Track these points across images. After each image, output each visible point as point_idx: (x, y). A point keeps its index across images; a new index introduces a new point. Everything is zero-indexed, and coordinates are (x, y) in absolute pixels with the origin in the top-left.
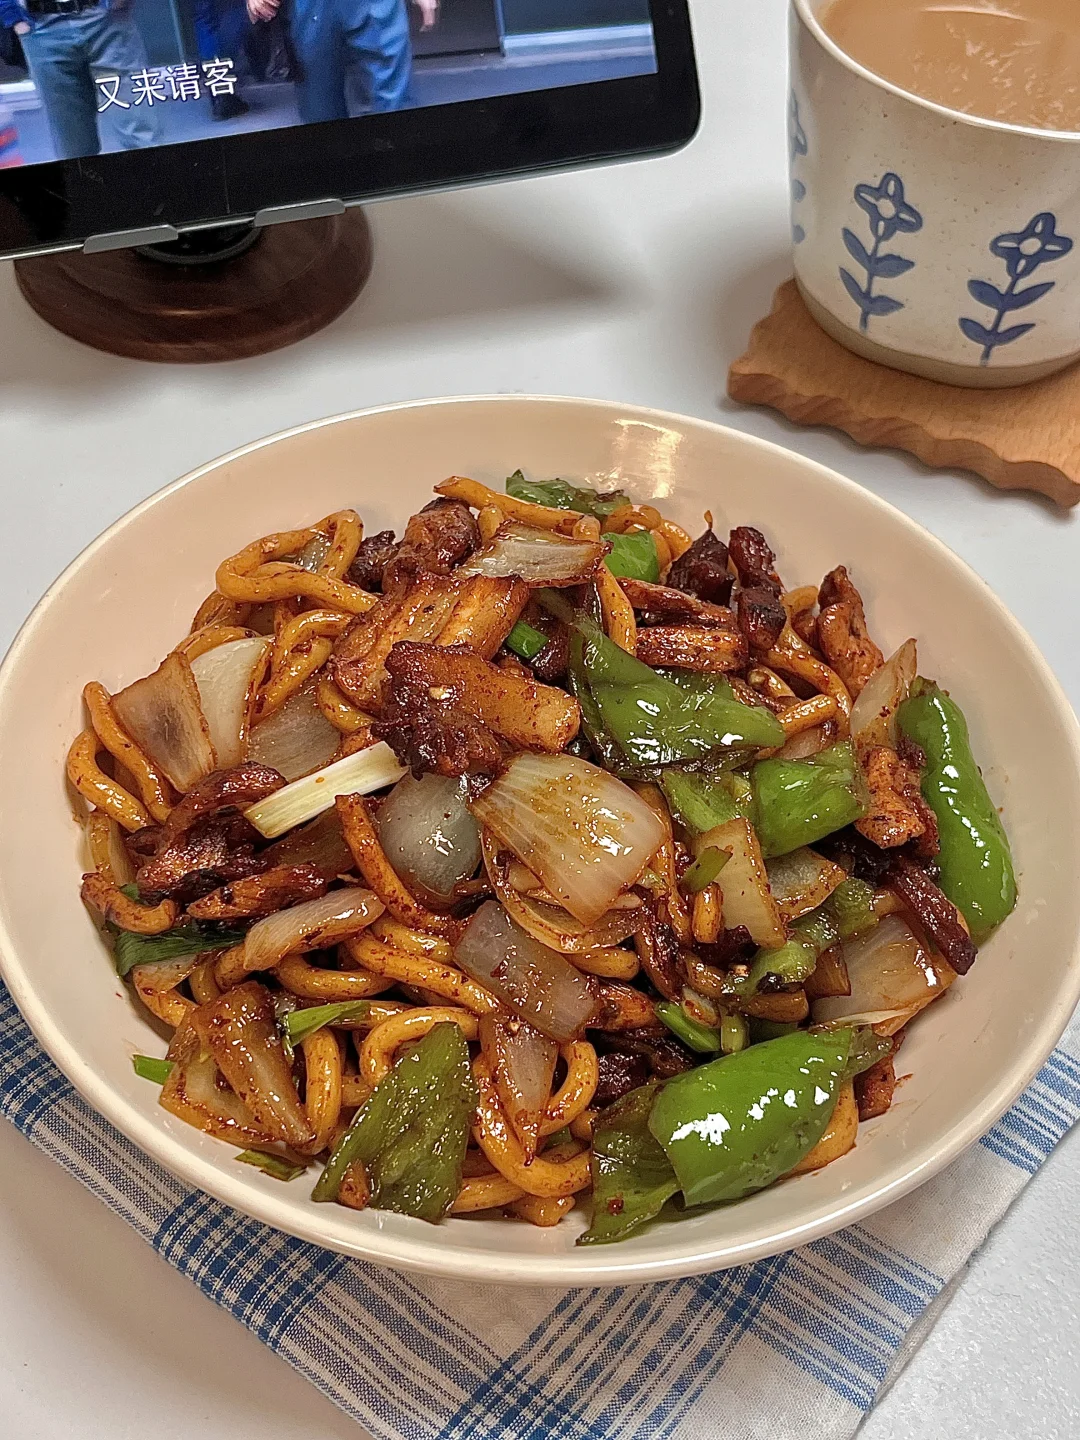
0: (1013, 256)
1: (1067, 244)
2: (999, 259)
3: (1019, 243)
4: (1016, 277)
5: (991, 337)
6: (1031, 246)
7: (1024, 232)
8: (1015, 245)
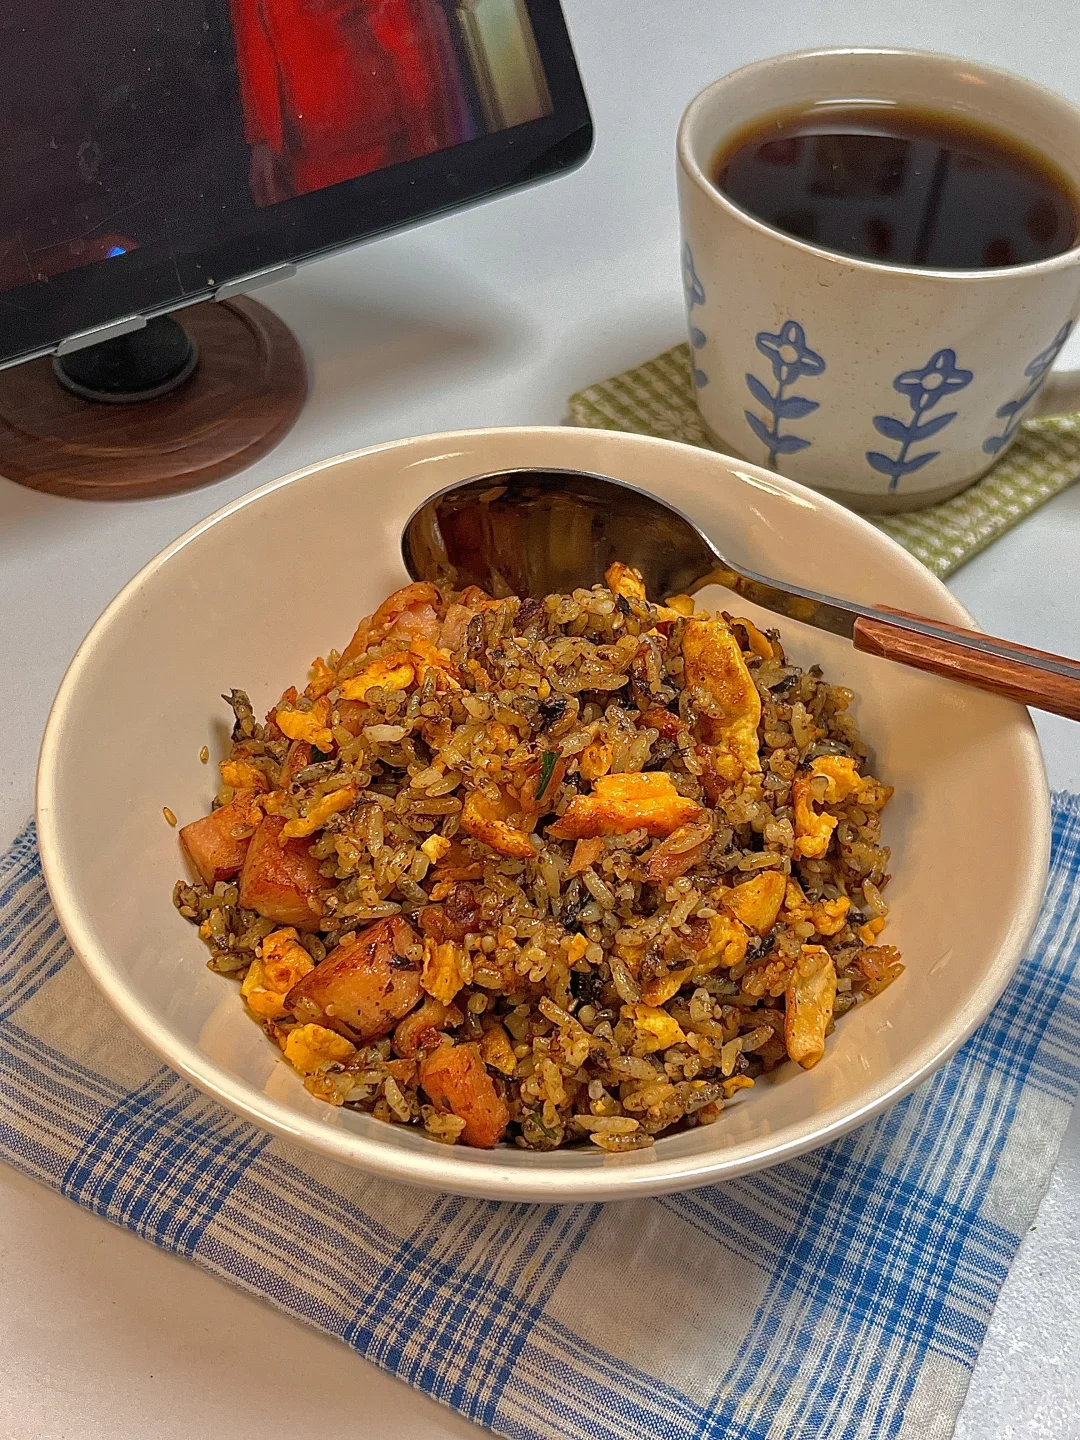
0: (915, 391)
3: (921, 379)
5: (897, 468)
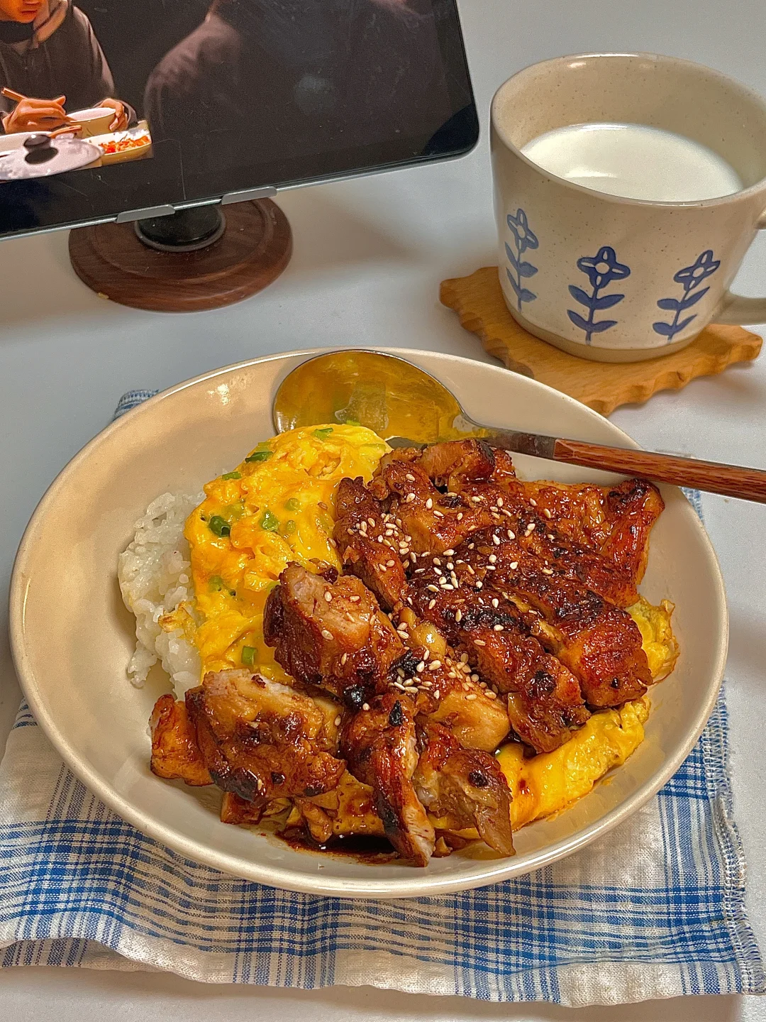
0: (593, 273)
1: (626, 271)
2: (583, 273)
3: (595, 265)
4: (597, 288)
5: (591, 327)
6: (603, 268)
7: (597, 257)
8: (592, 266)
